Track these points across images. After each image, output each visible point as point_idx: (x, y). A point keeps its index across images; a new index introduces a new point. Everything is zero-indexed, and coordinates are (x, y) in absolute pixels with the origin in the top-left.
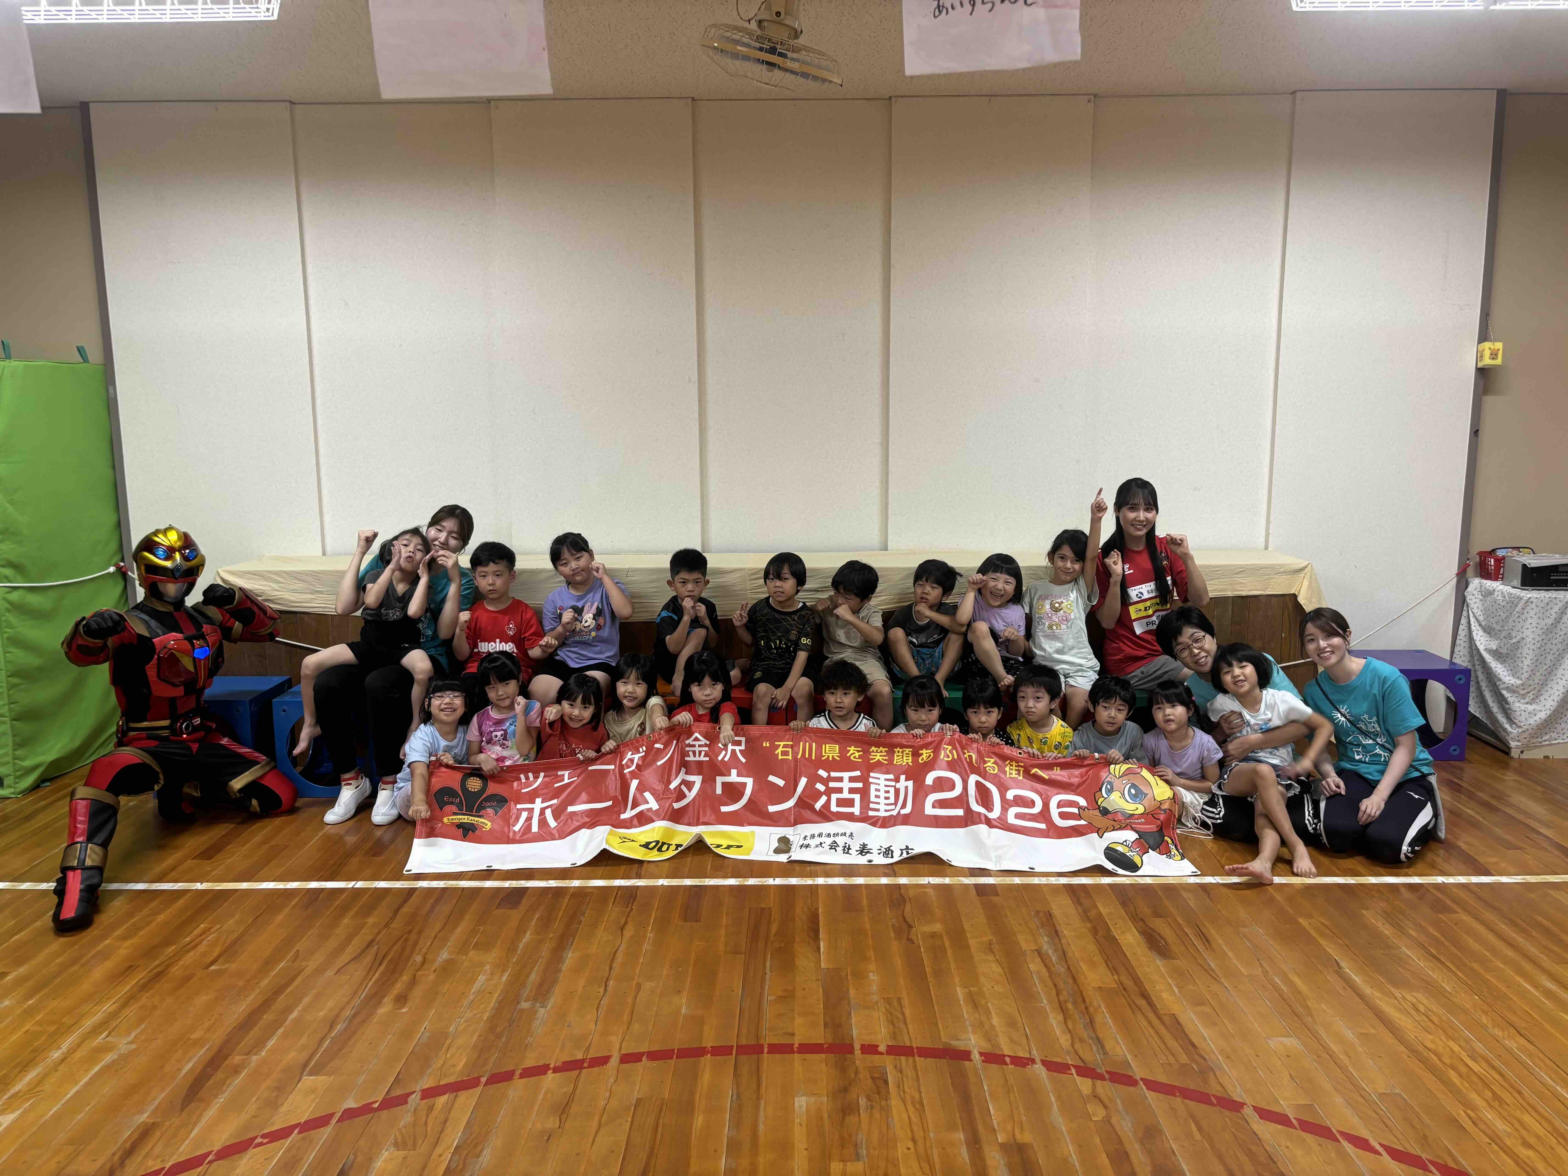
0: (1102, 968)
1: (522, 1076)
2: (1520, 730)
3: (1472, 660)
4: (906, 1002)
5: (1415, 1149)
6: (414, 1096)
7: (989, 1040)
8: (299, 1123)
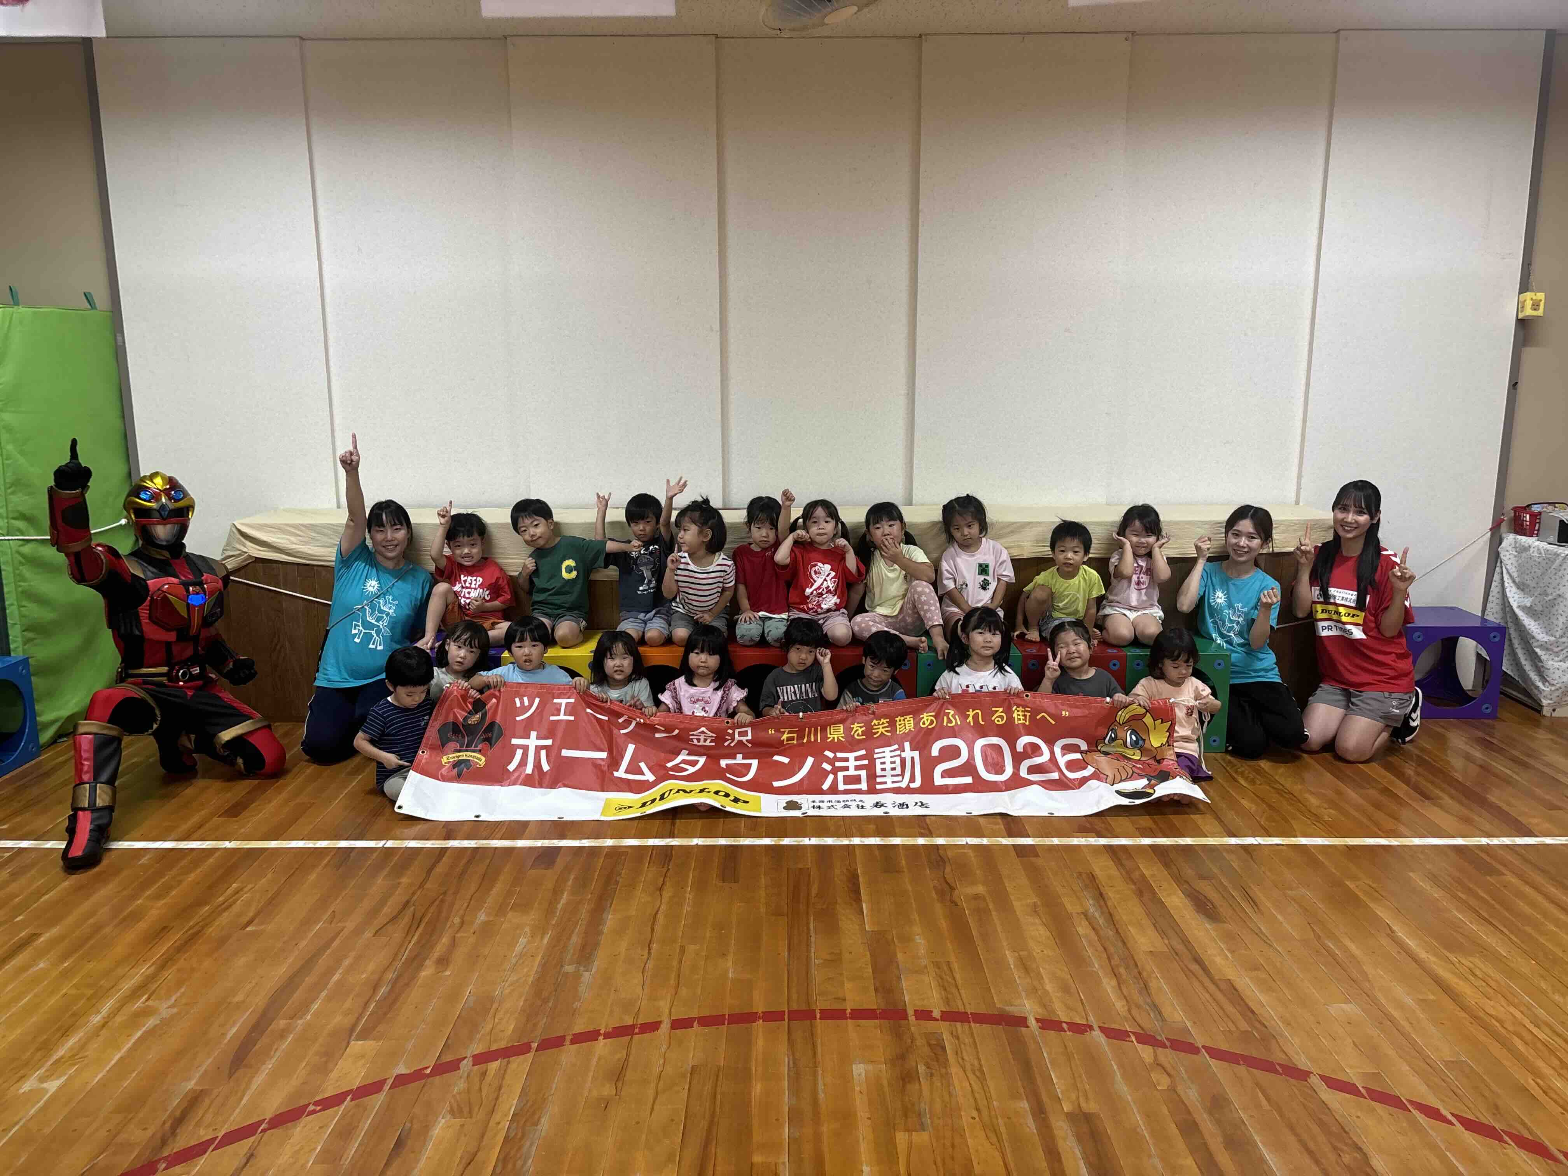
0: (1151, 932)
1: (573, 1042)
2: (1553, 688)
3: (1504, 617)
4: (955, 966)
5: (1487, 1118)
6: (465, 1062)
7: (1045, 1006)
8: (352, 1090)
